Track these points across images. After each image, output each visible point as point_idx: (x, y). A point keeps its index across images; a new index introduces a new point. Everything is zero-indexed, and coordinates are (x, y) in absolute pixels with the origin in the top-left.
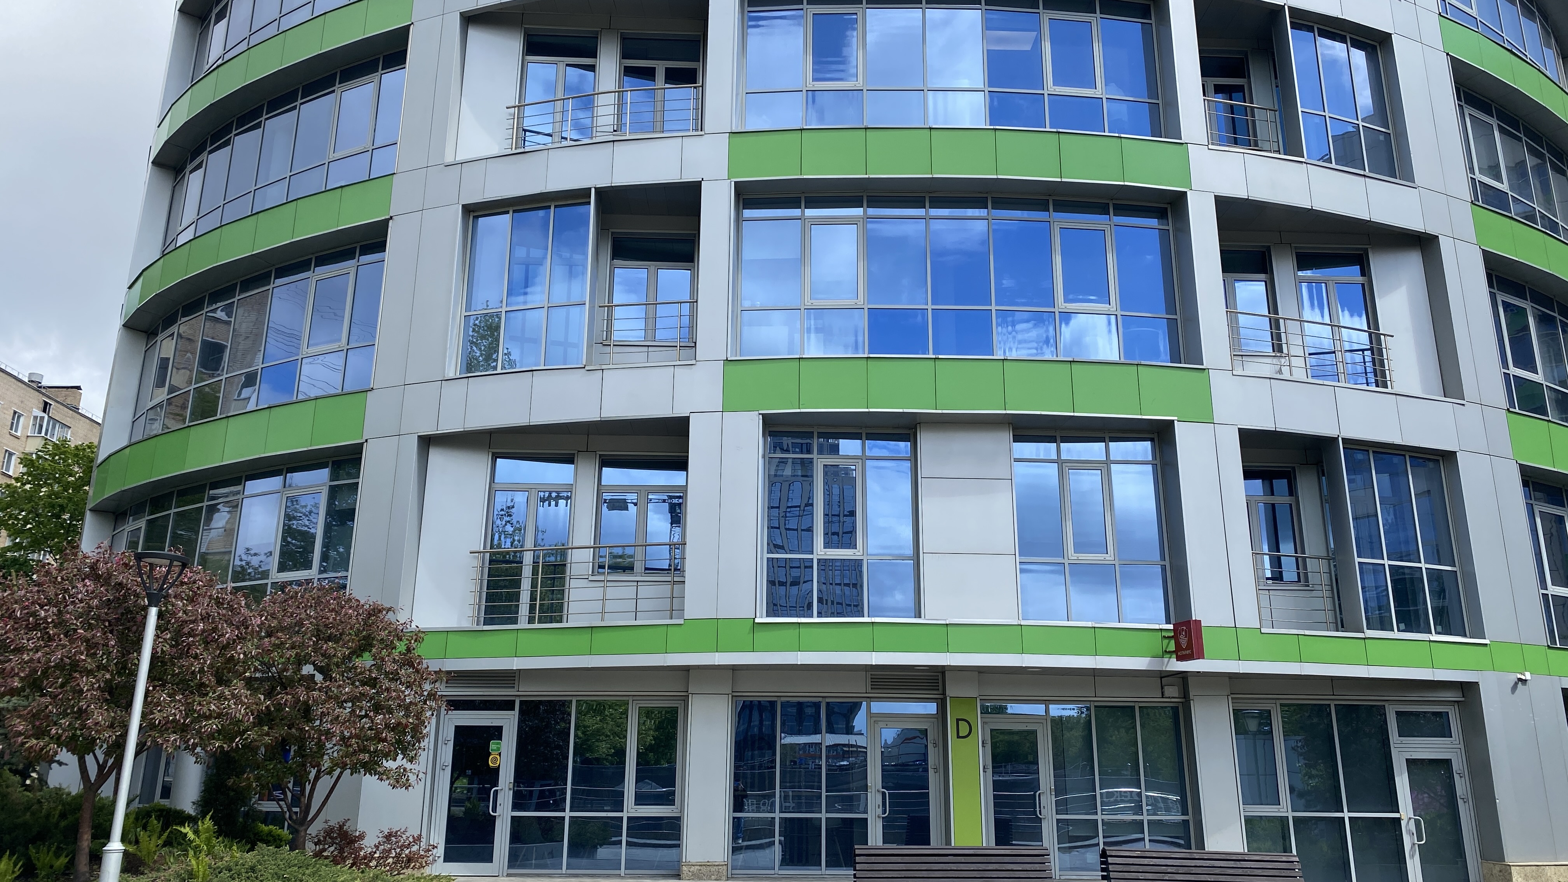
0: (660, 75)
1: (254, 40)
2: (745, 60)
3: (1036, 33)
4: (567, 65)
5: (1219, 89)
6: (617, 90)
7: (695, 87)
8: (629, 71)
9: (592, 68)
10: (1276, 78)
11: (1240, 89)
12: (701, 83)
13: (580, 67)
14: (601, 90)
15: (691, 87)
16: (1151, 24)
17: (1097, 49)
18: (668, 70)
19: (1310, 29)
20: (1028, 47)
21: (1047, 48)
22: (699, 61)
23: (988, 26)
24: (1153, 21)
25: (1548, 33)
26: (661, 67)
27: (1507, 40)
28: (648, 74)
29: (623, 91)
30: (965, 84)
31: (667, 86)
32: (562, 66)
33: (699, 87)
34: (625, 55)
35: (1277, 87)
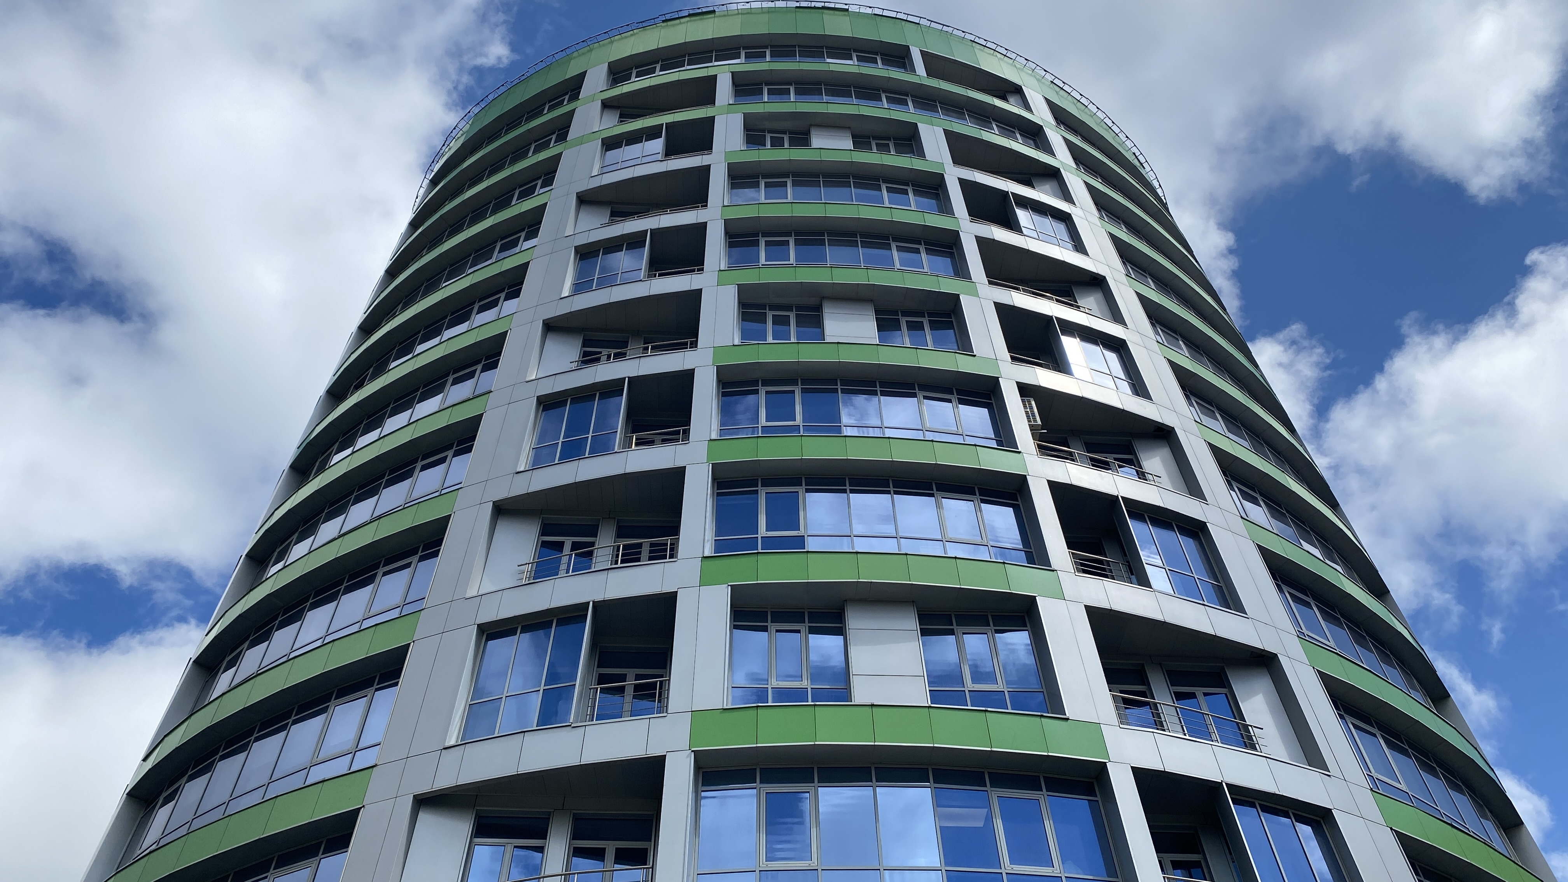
0: (610, 855)
1: (197, 824)
2: (697, 840)
3: (987, 810)
4: (515, 847)
5: (1176, 865)
6: (564, 872)
7: (647, 868)
8: (578, 852)
9: (540, 849)
10: (1231, 854)
11: (1197, 864)
12: (651, 864)
13: (529, 848)
14: (547, 874)
15: (641, 868)
16: (1098, 801)
17: (1048, 825)
18: (618, 850)
19: (1253, 805)
20: (981, 824)
21: (999, 825)
22: (651, 841)
23: (938, 803)
24: (1099, 798)
25: (1481, 806)
26: (611, 847)
27: (1444, 814)
28: (598, 854)
29: (570, 874)
30: (922, 862)
31: (617, 867)
32: (509, 848)
33: (649, 868)
34: (576, 835)
35: (1233, 862)
